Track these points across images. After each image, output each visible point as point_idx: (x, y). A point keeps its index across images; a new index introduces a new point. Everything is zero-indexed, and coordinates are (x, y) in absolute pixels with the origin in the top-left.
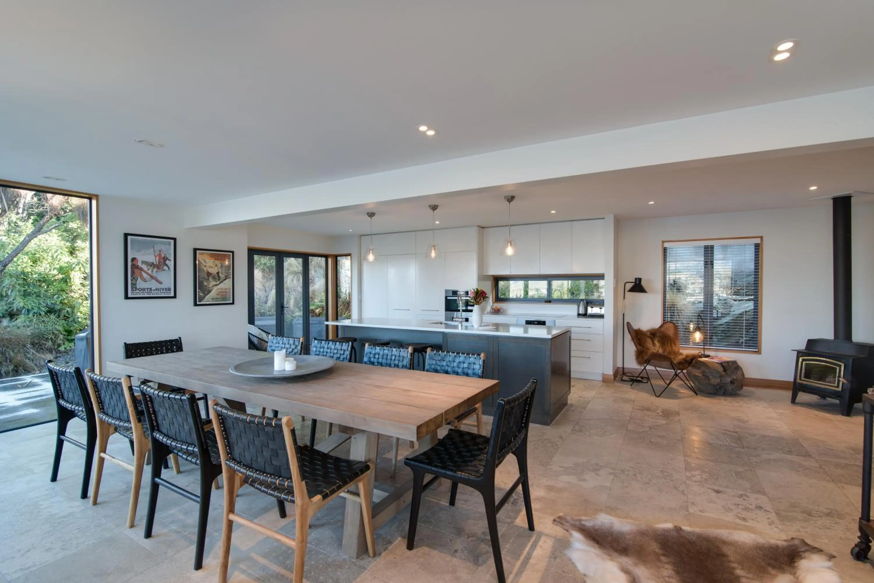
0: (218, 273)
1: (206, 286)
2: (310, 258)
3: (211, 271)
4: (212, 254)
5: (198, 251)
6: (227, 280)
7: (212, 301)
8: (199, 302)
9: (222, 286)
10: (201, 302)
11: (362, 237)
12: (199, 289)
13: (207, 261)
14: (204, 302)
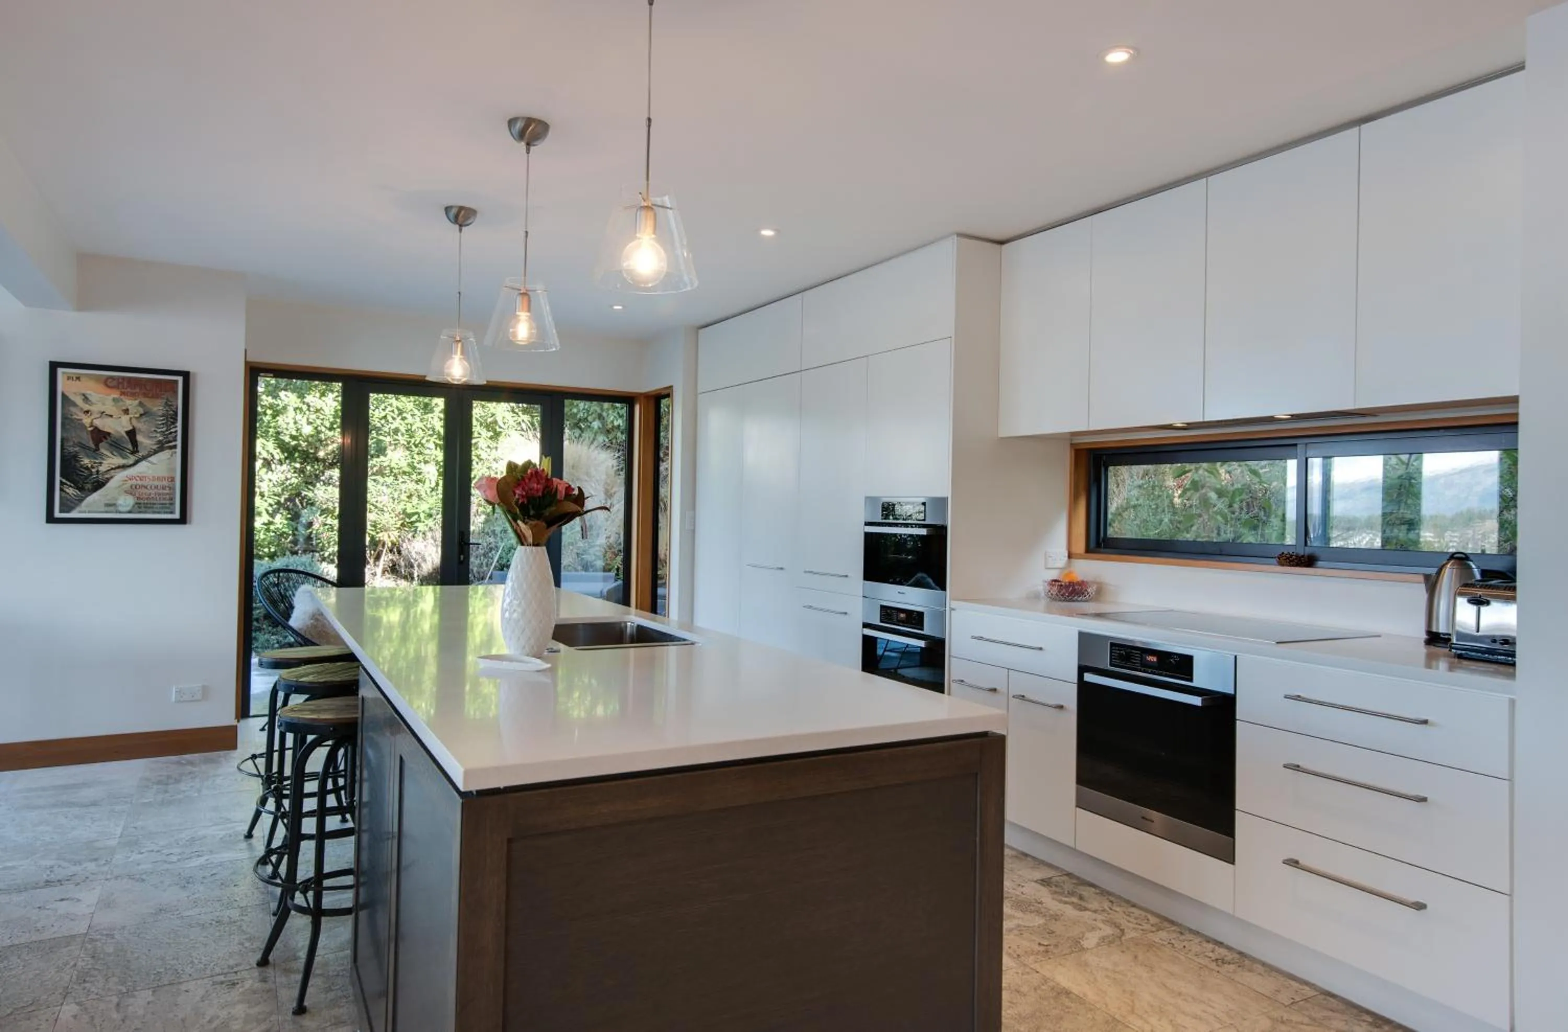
0: (132, 434)
1: (87, 468)
2: (567, 402)
3: (106, 425)
4: (112, 378)
5: (60, 371)
6: (164, 455)
7: (106, 512)
8: (61, 511)
9: (142, 467)
10: (68, 512)
11: (701, 331)
12: (62, 475)
13: (94, 397)
14: (80, 512)
